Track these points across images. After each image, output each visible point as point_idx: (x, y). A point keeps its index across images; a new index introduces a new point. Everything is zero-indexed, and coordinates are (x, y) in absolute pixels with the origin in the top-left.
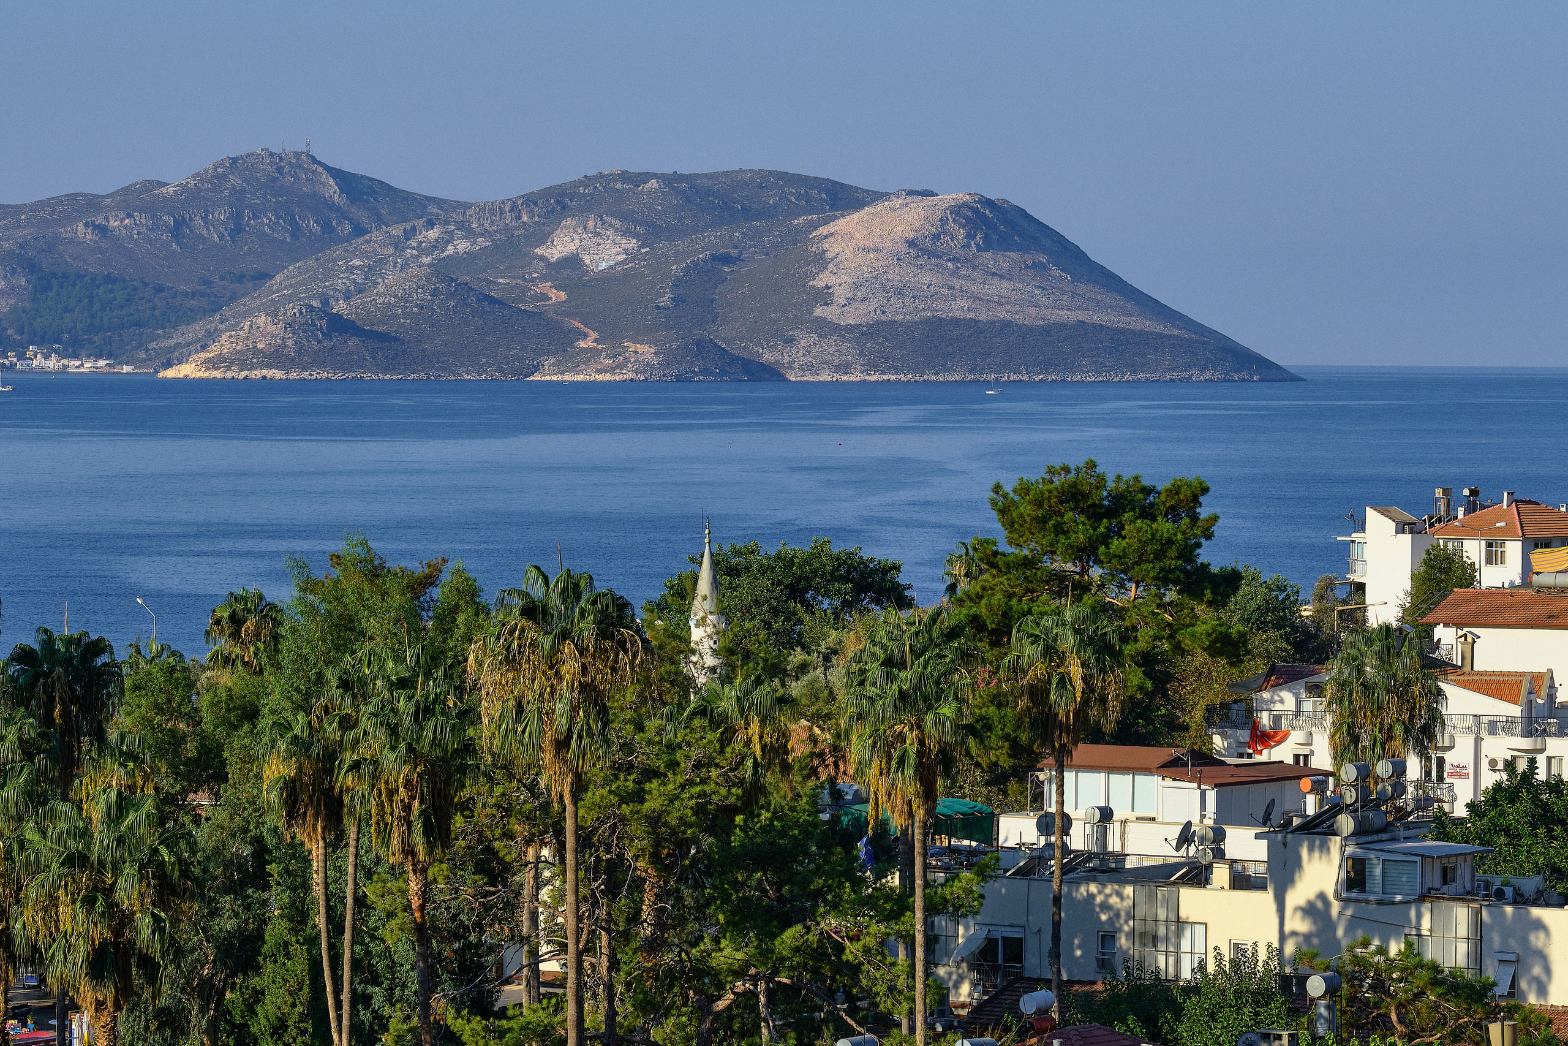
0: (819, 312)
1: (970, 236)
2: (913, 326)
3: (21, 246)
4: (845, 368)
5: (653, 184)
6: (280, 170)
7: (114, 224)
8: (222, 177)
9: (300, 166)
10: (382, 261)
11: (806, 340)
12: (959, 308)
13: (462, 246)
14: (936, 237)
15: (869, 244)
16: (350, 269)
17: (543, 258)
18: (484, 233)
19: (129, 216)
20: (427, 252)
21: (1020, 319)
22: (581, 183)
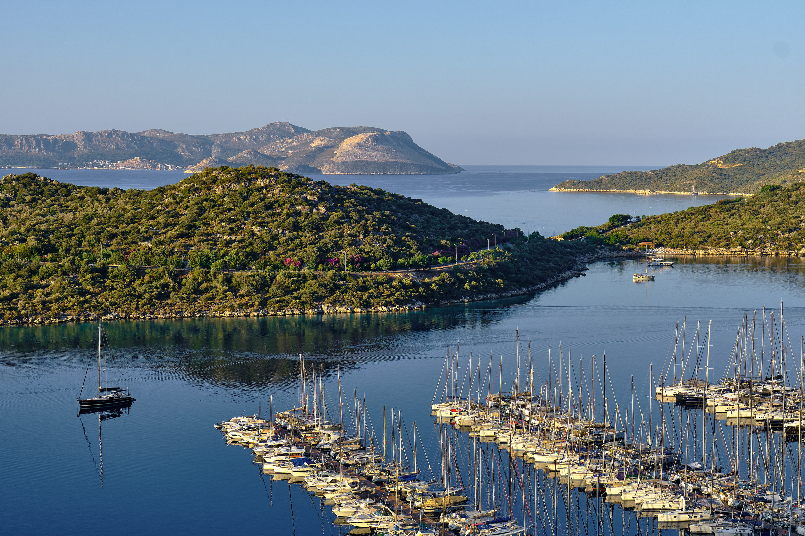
0: (332, 159)
1: (373, 142)
2: (352, 162)
3: (221, 142)
4: (333, 171)
5: (338, 130)
6: (281, 126)
7: (242, 137)
8: (268, 127)
9: (286, 125)
10: (278, 147)
11: (327, 165)
12: (365, 158)
13: (295, 143)
14: (365, 142)
15: (349, 144)
16: (271, 148)
17: (311, 146)
18: (301, 141)
19: (245, 136)
20: (288, 145)
21: (379, 161)
22: (325, 130)
